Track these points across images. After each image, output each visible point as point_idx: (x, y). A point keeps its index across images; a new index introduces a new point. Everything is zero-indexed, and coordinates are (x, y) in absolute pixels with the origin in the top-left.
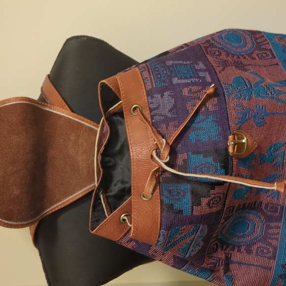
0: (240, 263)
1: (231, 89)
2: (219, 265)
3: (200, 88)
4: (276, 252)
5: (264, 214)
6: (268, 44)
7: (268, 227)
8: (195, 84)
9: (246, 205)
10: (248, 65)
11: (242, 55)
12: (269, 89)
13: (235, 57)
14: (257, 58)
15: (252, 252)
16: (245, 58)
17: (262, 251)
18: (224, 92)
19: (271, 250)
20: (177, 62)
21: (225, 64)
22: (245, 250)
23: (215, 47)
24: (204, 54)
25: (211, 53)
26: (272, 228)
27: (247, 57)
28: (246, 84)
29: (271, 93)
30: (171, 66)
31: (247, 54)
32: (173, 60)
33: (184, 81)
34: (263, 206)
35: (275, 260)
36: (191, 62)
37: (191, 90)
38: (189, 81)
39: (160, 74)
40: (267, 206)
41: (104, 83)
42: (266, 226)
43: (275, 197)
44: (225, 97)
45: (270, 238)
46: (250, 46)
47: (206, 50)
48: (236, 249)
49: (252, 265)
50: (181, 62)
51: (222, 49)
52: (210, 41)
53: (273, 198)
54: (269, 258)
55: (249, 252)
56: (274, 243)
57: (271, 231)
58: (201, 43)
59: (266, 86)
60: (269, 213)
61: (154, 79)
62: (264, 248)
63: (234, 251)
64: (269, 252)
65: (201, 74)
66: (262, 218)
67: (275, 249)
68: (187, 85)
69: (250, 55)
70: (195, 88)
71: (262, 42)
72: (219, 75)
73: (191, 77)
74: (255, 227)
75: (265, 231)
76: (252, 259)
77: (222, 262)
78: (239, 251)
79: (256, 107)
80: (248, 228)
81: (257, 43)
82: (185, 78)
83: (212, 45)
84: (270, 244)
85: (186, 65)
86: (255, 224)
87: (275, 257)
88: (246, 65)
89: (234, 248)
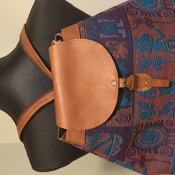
0: (150, 160)
1: (138, 44)
2: (136, 163)
3: (117, 42)
4: (173, 152)
5: (164, 128)
6: (173, 5)
7: (167, 136)
8: (115, 39)
9: (153, 123)
10: (156, 22)
11: (153, 14)
12: (165, 44)
13: (148, 15)
14: (163, 16)
15: (158, 152)
16: (154, 16)
17: (164, 151)
18: (133, 47)
19: (170, 150)
20: (105, 21)
21: (139, 22)
22: (153, 151)
23: (134, 8)
24: (126, 13)
25: (130, 12)
26: (170, 136)
27: (156, 15)
28: (150, 41)
29: (166, 47)
30: (100, 24)
31: (156, 13)
32: (102, 19)
33: (107, 36)
34: (164, 123)
35: (172, 157)
36: (115, 20)
37: (111, 43)
38: (110, 37)
39: (91, 30)
40: (166, 123)
41: (59, 35)
42: (166, 135)
43: (171, 116)
44: (133, 50)
45: (169, 143)
46: (160, 6)
47: (127, 10)
48: (148, 152)
49: (158, 160)
50: (108, 21)
51: (139, 9)
52: (130, 3)
53: (170, 117)
54: (169, 156)
55: (156, 152)
56: (172, 146)
57: (169, 138)
58: (124, 5)
59: (164, 42)
60: (168, 127)
61: (87, 33)
62: (165, 149)
63: (146, 153)
64: (168, 152)
65: (120, 31)
66: (164, 130)
67: (173, 150)
68: (109, 39)
69: (158, 13)
70: (113, 42)
71: (169, 3)
72: (132, 32)
73: (112, 34)
74: (159, 137)
75: (165, 138)
76: (158, 156)
77: (138, 161)
78: (150, 152)
79: (155, 58)
80: (155, 138)
81: (165, 4)
82: (109, 34)
83: (132, 7)
84: (169, 147)
85: (110, 23)
86: (159, 135)
87: (173, 155)
88: (154, 22)
89: (147, 151)
